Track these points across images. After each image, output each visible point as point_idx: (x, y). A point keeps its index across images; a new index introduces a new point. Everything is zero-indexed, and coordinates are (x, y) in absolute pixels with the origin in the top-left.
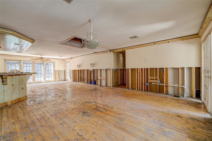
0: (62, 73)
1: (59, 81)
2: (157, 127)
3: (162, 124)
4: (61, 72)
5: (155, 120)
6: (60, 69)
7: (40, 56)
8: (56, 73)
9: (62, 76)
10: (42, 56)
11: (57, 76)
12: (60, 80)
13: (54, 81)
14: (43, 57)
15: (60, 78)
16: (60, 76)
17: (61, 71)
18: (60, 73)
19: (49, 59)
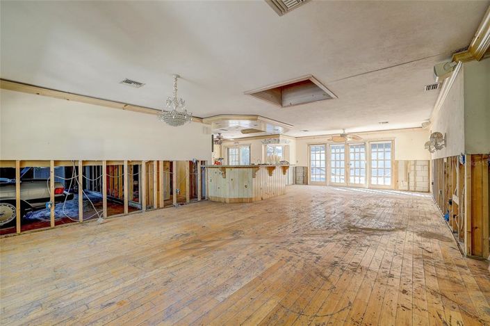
0: (418, 168)
1: (408, 191)
2: (64, 301)
3: (57, 315)
4: (415, 165)
5: (84, 308)
6: (411, 158)
7: (341, 132)
8: (397, 168)
9: (419, 179)
10: (344, 129)
11: (402, 177)
12: (412, 188)
13: (390, 188)
14: (346, 132)
15: (412, 184)
16: (412, 178)
17: (415, 161)
18: (413, 167)
19: (356, 134)
